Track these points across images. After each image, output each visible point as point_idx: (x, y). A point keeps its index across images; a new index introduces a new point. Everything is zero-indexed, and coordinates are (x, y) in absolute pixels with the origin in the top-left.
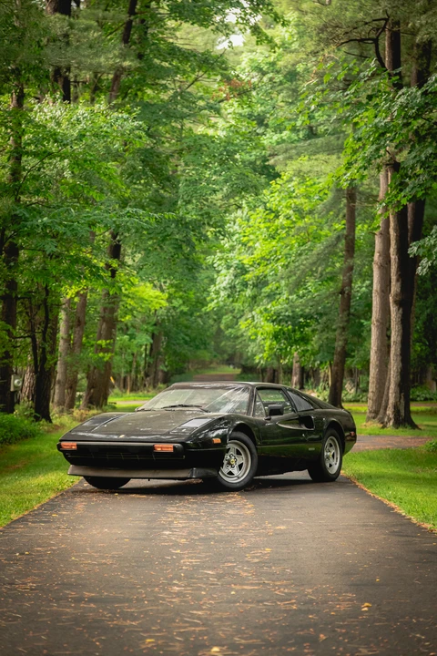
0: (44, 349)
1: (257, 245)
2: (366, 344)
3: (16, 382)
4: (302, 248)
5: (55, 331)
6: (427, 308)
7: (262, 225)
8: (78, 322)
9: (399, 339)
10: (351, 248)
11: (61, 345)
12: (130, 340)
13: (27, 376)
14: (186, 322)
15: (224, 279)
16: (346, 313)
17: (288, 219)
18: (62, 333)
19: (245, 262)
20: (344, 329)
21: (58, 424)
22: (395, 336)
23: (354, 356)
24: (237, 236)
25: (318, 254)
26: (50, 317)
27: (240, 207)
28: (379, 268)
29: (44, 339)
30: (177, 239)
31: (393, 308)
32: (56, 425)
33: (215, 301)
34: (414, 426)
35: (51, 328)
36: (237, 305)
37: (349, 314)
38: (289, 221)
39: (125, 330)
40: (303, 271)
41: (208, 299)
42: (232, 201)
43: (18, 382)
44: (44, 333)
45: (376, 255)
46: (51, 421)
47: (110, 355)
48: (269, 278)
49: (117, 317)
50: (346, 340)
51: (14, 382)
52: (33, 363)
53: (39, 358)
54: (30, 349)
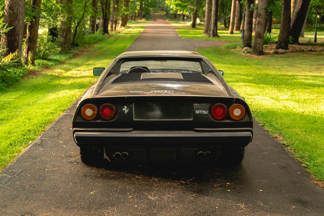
0: (106, 12)
9: (215, 10)
11: (112, 10)
13: (101, 20)
22: (213, 8)
26: (108, 2)
29: (106, 9)
32: (110, 35)
34: (219, 37)
35: (108, 5)
44: (106, 7)
46: (108, 34)
50: (197, 7)
51: (98, 21)
52: (103, 16)
53: (104, 15)
54: (102, 12)
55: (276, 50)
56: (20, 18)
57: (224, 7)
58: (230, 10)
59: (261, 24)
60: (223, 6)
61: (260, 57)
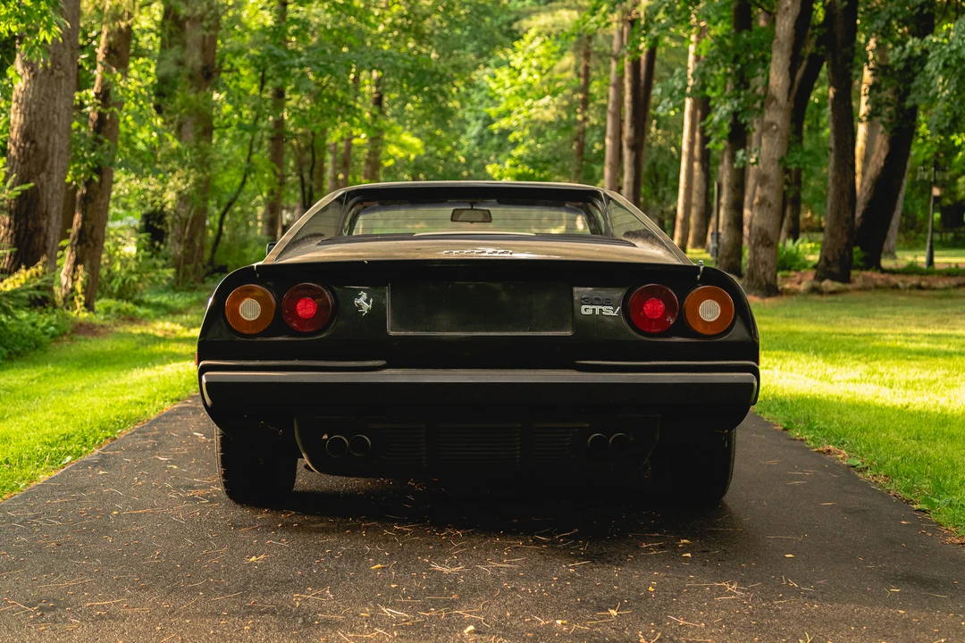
0: (311, 188)
5: (322, 171)
8: (344, 163)
15: (473, 129)
16: (580, 158)
18: (328, 173)
19: (491, 114)
26: (317, 158)
27: (487, 65)
28: (612, 116)
29: (311, 177)
31: (627, 153)
35: (318, 167)
44: (311, 172)
49: (380, 160)
51: (286, 217)
52: (301, 200)
53: (307, 195)
54: (298, 186)
55: (817, 284)
56: (55, 164)
57: (657, 181)
58: (676, 189)
59: (770, 205)
60: (654, 180)
61: (767, 301)
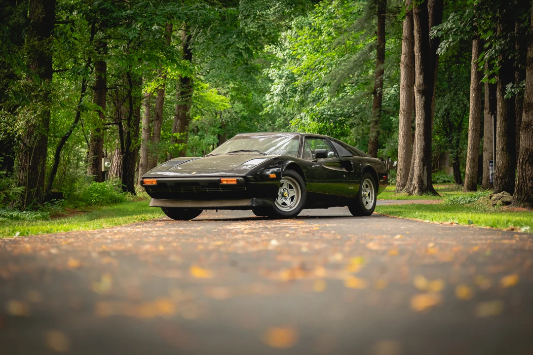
0: (129, 133)
1: (304, 57)
2: (395, 135)
3: (106, 163)
4: (341, 59)
5: (138, 118)
6: (445, 104)
7: (308, 41)
8: (157, 117)
9: (422, 122)
10: (381, 56)
11: (143, 135)
12: (200, 140)
13: (115, 159)
14: (245, 125)
15: (277, 87)
16: (378, 109)
17: (329, 35)
18: (143, 123)
19: (295, 71)
20: (376, 122)
21: (141, 197)
22: (419, 120)
23: (384, 148)
24: (287, 51)
25: (355, 61)
26: (134, 108)
27: (290, 28)
28: (405, 67)
29: (129, 125)
30: (238, 48)
31: (417, 97)
32: (140, 198)
33: (270, 106)
34: (435, 194)
35: (135, 116)
36: (288, 109)
37: (380, 111)
38: (330, 37)
39: (196, 131)
40: (343, 75)
41: (264, 105)
42: (283, 23)
43: (108, 164)
44: (129, 120)
45: (403, 57)
46: (135, 194)
47: (183, 145)
48: (314, 85)
49: (189, 114)
50: (378, 133)
51: (105, 164)
52: (120, 147)
53: (125, 141)
54: (117, 134)
